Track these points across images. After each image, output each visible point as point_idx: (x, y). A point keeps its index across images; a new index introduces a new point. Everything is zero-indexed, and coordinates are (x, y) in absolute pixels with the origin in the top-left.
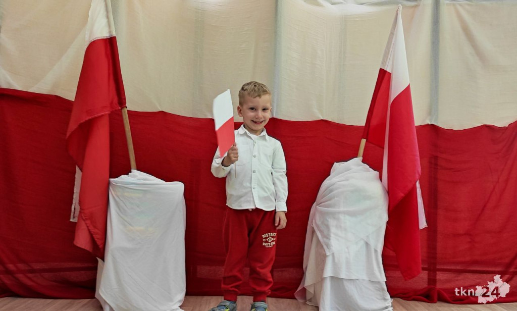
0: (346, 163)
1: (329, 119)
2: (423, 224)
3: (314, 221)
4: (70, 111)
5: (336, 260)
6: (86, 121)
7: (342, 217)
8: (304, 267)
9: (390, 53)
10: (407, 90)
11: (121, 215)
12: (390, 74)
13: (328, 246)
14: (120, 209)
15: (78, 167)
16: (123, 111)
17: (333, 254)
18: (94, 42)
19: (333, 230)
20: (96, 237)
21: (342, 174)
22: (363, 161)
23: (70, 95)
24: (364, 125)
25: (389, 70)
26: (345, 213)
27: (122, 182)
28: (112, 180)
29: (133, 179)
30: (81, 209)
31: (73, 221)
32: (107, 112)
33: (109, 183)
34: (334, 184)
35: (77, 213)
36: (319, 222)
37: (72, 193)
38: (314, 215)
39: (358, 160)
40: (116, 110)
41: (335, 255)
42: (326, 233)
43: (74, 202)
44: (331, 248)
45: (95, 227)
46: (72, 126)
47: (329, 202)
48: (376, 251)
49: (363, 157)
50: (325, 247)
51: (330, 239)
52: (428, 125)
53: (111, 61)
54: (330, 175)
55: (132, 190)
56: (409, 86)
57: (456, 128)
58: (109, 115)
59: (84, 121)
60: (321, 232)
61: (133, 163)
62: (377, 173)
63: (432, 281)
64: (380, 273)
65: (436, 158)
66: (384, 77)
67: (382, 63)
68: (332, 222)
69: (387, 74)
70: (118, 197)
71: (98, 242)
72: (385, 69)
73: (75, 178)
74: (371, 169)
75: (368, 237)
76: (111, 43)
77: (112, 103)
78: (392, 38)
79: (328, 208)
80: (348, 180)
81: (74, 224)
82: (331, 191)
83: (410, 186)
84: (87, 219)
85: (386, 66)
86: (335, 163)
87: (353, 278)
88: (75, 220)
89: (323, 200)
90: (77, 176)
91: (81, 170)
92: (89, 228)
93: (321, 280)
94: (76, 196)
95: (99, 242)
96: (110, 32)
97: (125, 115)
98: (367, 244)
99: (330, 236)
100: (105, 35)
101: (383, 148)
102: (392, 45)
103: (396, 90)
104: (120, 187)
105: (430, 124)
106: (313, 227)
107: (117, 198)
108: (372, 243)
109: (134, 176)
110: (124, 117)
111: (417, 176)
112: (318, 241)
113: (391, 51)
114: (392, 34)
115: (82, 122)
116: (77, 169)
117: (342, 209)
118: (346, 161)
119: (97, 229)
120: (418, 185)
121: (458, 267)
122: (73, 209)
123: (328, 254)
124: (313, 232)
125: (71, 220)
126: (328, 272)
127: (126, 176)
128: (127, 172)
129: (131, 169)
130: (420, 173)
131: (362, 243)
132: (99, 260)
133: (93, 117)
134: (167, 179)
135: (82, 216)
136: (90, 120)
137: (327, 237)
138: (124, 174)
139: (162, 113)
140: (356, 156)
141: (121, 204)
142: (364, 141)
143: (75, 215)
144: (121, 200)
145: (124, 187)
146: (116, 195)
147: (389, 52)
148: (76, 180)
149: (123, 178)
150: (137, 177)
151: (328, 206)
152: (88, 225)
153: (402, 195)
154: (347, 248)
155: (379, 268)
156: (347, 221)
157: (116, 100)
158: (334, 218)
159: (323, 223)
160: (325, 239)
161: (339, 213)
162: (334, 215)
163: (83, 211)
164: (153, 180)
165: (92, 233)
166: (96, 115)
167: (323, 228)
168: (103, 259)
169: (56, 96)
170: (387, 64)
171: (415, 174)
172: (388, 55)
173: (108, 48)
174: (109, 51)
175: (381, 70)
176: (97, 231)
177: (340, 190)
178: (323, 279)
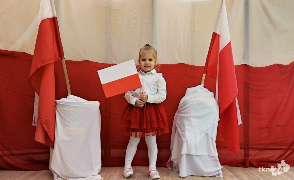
0: (194, 88)
1: (185, 63)
3: (176, 122)
4: (31, 61)
5: (189, 144)
6: (41, 67)
7: (192, 119)
8: (171, 149)
10: (229, 44)
11: (62, 121)
12: (219, 35)
13: (184, 136)
14: (62, 118)
16: (62, 60)
17: (187, 141)
18: (44, 20)
19: (187, 127)
20: (49, 134)
21: (192, 94)
22: (204, 87)
23: (31, 51)
24: (204, 66)
25: (218, 33)
26: (193, 117)
27: (62, 102)
28: (57, 101)
29: (69, 100)
31: (34, 125)
32: (53, 61)
33: (56, 103)
34: (187, 100)
35: (36, 121)
36: (179, 123)
38: (176, 118)
39: (201, 86)
40: (58, 60)
41: (188, 141)
42: (183, 128)
43: (34, 114)
44: (186, 137)
45: (49, 128)
46: (33, 70)
47: (184, 111)
48: (212, 138)
49: (204, 84)
50: (182, 137)
51: (185, 132)
52: (243, 65)
53: (54, 32)
54: (185, 95)
55: (69, 107)
56: (230, 42)
57: (259, 67)
58: (54, 63)
59: (39, 67)
60: (180, 128)
61: (69, 91)
62: (212, 93)
63: (247, 155)
64: (215, 151)
65: (248, 84)
66: (215, 37)
67: (215, 29)
68: (186, 123)
69: (217, 36)
70: (61, 111)
72: (216, 33)
73: (34, 100)
74: (209, 91)
75: (207, 130)
76: (54, 21)
77: (55, 56)
78: (220, 14)
80: (195, 98)
81: (35, 127)
82: (186, 104)
83: (231, 101)
85: (217, 31)
86: (188, 88)
87: (199, 154)
88: (36, 125)
91: (39, 95)
93: (180, 156)
94: (36, 111)
95: (51, 137)
96: (53, 14)
98: (207, 135)
100: (50, 16)
101: (216, 79)
102: (220, 19)
103: (223, 44)
104: (62, 105)
105: (244, 64)
106: (176, 126)
108: (210, 134)
110: (63, 64)
111: (236, 94)
112: (179, 134)
114: (220, 12)
115: (38, 67)
116: (36, 94)
117: (192, 115)
120: (236, 99)
121: (262, 147)
122: (34, 118)
123: (184, 141)
124: (176, 128)
125: (33, 125)
126: (184, 151)
127: (65, 98)
128: (66, 96)
129: (68, 94)
130: (238, 93)
131: (204, 134)
132: (51, 148)
133: (45, 64)
134: (89, 100)
136: (43, 66)
137: (184, 131)
138: (64, 97)
139: (87, 61)
140: (200, 84)
141: (63, 115)
142: (204, 75)
143: (35, 122)
144: (62, 112)
146: (59, 110)
147: (218, 22)
149: (63, 99)
150: (72, 99)
151: (185, 113)
153: (227, 106)
154: (195, 137)
155: (214, 148)
157: (58, 54)
158: (188, 120)
159: (181, 123)
160: (182, 132)
161: (190, 117)
162: (187, 118)
163: (41, 119)
164: (81, 100)
165: (47, 132)
166: (47, 63)
167: (181, 126)
168: (53, 148)
169: (23, 52)
170: (217, 29)
171: (235, 93)
172: (218, 24)
173: (53, 23)
174: (53, 26)
175: (214, 33)
176: (50, 130)
177: (191, 103)
178: (181, 155)
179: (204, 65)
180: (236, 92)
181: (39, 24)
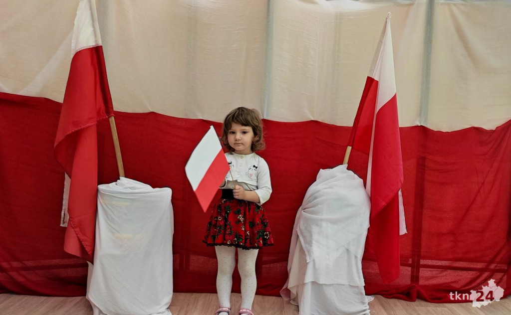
0: (331, 170)
1: (320, 120)
2: (403, 230)
3: (298, 225)
4: (59, 113)
5: (317, 266)
6: (73, 133)
7: (324, 224)
8: (288, 269)
9: (378, 62)
10: (393, 100)
11: (109, 222)
12: (377, 82)
13: (309, 252)
14: (108, 217)
15: (67, 174)
16: (110, 120)
17: (314, 260)
18: (80, 51)
19: (315, 237)
20: (85, 244)
21: (327, 181)
22: (348, 169)
23: (58, 96)
25: (376, 78)
26: (327, 220)
27: (109, 190)
28: (101, 187)
29: (120, 186)
30: (70, 217)
31: (63, 226)
32: (93, 123)
33: (97, 191)
34: (318, 191)
35: (67, 219)
36: (302, 228)
37: (62, 199)
40: (102, 119)
41: (316, 261)
43: (63, 208)
44: (312, 255)
45: (84, 234)
46: (60, 137)
47: (312, 209)
48: (356, 257)
49: (348, 163)
50: (306, 253)
51: (311, 246)
52: (417, 126)
53: (97, 70)
54: (316, 180)
55: (117, 199)
56: (395, 95)
57: (444, 130)
58: (96, 124)
59: (70, 132)
60: (304, 237)
61: (121, 170)
62: (361, 180)
63: (415, 278)
64: (359, 278)
65: (424, 159)
66: (371, 85)
67: (370, 71)
68: (315, 229)
69: (374, 84)
70: (105, 204)
71: (86, 249)
72: (373, 77)
73: (64, 185)
74: (356, 176)
75: (348, 244)
76: (97, 53)
77: (98, 113)
78: (381, 46)
79: (312, 214)
80: (331, 188)
81: (64, 230)
82: (315, 198)
83: (392, 195)
84: (75, 227)
85: (374, 74)
86: (321, 170)
88: (65, 225)
89: (307, 206)
90: (66, 183)
91: (70, 177)
92: (78, 236)
94: (65, 203)
95: (88, 249)
96: (96, 41)
97: (113, 123)
98: (348, 250)
99: (312, 243)
100: (91, 44)
101: (369, 155)
102: (380, 55)
103: (382, 100)
104: (108, 196)
105: (419, 125)
106: (297, 233)
107: (104, 206)
108: (353, 250)
109: (122, 185)
110: (112, 126)
111: (400, 185)
112: (301, 248)
113: (378, 60)
114: (381, 42)
115: (68, 133)
116: (66, 176)
117: (324, 217)
118: (332, 168)
119: (86, 236)
120: (400, 193)
121: (440, 263)
122: (62, 215)
123: (308, 261)
124: (297, 238)
125: (61, 225)
126: (309, 278)
127: (114, 183)
128: (115, 178)
129: (119, 176)
130: (403, 182)
131: (343, 250)
132: (89, 263)
133: (80, 128)
135: (71, 224)
137: (310, 243)
139: (153, 114)
140: (342, 164)
141: (110, 212)
142: (349, 149)
143: (65, 221)
144: (109, 208)
145: (112, 196)
148: (65, 187)
149: (112, 186)
150: (125, 184)
151: (312, 213)
152: (77, 233)
153: (384, 203)
154: (328, 254)
155: (358, 273)
156: (328, 228)
157: (103, 107)
158: (317, 225)
159: (306, 228)
160: (307, 245)
161: (322, 220)
162: (317, 222)
163: (71, 219)
165: (81, 240)
166: (85, 127)
167: (306, 234)
168: (92, 263)
169: (45, 98)
170: (375, 72)
171: (397, 182)
172: (376, 63)
173: (95, 56)
174: (95, 61)
175: (368, 78)
176: (86, 238)
177: (324, 198)
178: (304, 284)
179: (351, 125)
180: (400, 180)
181: (72, 56)
